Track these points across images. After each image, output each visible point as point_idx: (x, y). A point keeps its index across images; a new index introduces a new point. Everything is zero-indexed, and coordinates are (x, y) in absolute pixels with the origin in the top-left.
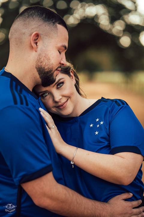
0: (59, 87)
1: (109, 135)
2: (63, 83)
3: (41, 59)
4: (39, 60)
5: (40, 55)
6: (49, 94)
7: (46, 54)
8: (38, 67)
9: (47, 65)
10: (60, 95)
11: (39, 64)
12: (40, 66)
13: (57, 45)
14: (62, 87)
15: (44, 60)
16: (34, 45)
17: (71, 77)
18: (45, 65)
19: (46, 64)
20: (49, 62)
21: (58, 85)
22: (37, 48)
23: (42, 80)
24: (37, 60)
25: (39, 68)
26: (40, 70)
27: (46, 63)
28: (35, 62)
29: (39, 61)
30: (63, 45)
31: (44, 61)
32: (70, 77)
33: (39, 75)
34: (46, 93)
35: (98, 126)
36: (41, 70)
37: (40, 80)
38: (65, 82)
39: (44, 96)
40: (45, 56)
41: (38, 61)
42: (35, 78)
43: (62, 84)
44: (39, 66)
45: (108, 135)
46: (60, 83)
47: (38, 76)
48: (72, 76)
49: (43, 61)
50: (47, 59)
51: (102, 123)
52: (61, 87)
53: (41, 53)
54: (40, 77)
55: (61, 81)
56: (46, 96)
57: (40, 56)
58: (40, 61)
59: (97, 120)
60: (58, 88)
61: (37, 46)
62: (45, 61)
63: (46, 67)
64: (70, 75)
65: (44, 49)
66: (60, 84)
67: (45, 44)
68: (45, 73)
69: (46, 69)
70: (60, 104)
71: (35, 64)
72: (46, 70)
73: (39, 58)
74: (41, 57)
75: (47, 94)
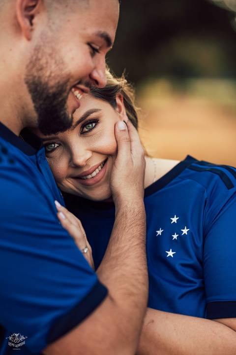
0: (86, 130)
1: (202, 261)
2: (96, 121)
3: (39, 60)
4: (34, 63)
5: (37, 49)
6: (60, 145)
7: (53, 49)
8: (31, 82)
9: (54, 78)
10: (88, 150)
11: (36, 74)
12: (36, 79)
13: (84, 29)
14: (94, 131)
15: (47, 63)
16: (24, 23)
17: (117, 109)
18: (50, 76)
19: (53, 75)
20: (62, 70)
21: (83, 126)
22: (32, 30)
23: (40, 115)
24: (31, 62)
25: (34, 83)
26: (36, 88)
27: (51, 73)
28: (24, 67)
29: (34, 66)
30: (100, 32)
31: (47, 67)
32: (114, 109)
33: (34, 101)
34: (54, 143)
35: (175, 236)
36: (39, 89)
37: (34, 115)
38: (101, 119)
39: (50, 150)
40: (50, 55)
41: (32, 65)
42: (23, 108)
43: (94, 124)
44: (35, 77)
45: (198, 259)
46: (90, 120)
47: (31, 105)
48: (120, 107)
49: (45, 66)
50: (56, 63)
51: (185, 231)
52: (90, 130)
53: (42, 44)
54: (35, 107)
55: (93, 116)
56: (54, 150)
57: (38, 52)
58: (37, 66)
59: (175, 220)
60: (83, 133)
61: (31, 24)
62: (51, 66)
63: (52, 83)
64: (114, 104)
65: (50, 34)
66: (88, 124)
67: (53, 23)
68: (48, 97)
69: (52, 87)
70: (85, 170)
71: (24, 71)
72: (51, 91)
73: (34, 58)
74: (40, 56)
75: (56, 145)
